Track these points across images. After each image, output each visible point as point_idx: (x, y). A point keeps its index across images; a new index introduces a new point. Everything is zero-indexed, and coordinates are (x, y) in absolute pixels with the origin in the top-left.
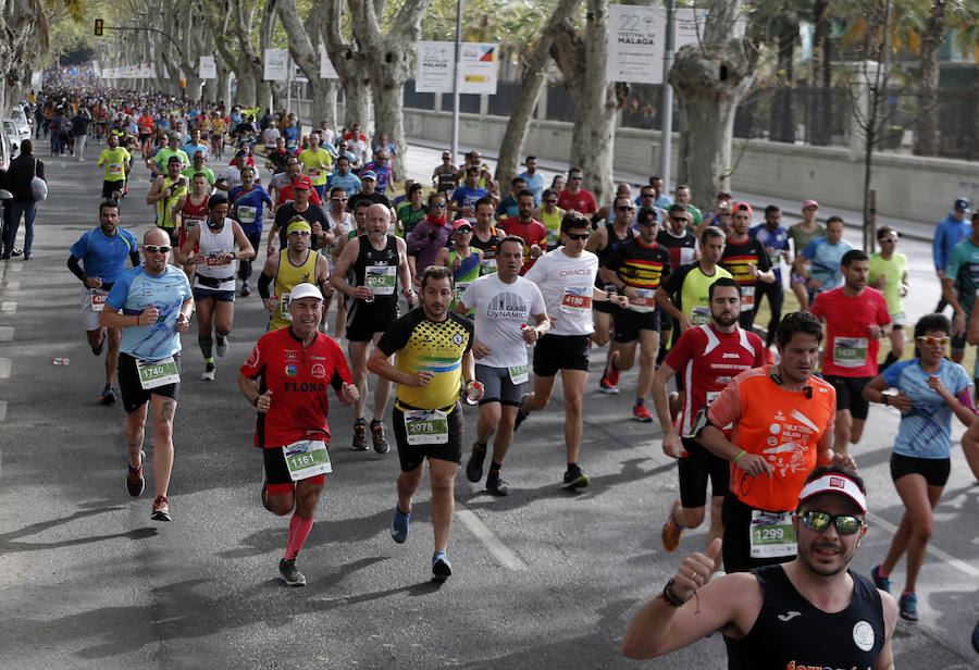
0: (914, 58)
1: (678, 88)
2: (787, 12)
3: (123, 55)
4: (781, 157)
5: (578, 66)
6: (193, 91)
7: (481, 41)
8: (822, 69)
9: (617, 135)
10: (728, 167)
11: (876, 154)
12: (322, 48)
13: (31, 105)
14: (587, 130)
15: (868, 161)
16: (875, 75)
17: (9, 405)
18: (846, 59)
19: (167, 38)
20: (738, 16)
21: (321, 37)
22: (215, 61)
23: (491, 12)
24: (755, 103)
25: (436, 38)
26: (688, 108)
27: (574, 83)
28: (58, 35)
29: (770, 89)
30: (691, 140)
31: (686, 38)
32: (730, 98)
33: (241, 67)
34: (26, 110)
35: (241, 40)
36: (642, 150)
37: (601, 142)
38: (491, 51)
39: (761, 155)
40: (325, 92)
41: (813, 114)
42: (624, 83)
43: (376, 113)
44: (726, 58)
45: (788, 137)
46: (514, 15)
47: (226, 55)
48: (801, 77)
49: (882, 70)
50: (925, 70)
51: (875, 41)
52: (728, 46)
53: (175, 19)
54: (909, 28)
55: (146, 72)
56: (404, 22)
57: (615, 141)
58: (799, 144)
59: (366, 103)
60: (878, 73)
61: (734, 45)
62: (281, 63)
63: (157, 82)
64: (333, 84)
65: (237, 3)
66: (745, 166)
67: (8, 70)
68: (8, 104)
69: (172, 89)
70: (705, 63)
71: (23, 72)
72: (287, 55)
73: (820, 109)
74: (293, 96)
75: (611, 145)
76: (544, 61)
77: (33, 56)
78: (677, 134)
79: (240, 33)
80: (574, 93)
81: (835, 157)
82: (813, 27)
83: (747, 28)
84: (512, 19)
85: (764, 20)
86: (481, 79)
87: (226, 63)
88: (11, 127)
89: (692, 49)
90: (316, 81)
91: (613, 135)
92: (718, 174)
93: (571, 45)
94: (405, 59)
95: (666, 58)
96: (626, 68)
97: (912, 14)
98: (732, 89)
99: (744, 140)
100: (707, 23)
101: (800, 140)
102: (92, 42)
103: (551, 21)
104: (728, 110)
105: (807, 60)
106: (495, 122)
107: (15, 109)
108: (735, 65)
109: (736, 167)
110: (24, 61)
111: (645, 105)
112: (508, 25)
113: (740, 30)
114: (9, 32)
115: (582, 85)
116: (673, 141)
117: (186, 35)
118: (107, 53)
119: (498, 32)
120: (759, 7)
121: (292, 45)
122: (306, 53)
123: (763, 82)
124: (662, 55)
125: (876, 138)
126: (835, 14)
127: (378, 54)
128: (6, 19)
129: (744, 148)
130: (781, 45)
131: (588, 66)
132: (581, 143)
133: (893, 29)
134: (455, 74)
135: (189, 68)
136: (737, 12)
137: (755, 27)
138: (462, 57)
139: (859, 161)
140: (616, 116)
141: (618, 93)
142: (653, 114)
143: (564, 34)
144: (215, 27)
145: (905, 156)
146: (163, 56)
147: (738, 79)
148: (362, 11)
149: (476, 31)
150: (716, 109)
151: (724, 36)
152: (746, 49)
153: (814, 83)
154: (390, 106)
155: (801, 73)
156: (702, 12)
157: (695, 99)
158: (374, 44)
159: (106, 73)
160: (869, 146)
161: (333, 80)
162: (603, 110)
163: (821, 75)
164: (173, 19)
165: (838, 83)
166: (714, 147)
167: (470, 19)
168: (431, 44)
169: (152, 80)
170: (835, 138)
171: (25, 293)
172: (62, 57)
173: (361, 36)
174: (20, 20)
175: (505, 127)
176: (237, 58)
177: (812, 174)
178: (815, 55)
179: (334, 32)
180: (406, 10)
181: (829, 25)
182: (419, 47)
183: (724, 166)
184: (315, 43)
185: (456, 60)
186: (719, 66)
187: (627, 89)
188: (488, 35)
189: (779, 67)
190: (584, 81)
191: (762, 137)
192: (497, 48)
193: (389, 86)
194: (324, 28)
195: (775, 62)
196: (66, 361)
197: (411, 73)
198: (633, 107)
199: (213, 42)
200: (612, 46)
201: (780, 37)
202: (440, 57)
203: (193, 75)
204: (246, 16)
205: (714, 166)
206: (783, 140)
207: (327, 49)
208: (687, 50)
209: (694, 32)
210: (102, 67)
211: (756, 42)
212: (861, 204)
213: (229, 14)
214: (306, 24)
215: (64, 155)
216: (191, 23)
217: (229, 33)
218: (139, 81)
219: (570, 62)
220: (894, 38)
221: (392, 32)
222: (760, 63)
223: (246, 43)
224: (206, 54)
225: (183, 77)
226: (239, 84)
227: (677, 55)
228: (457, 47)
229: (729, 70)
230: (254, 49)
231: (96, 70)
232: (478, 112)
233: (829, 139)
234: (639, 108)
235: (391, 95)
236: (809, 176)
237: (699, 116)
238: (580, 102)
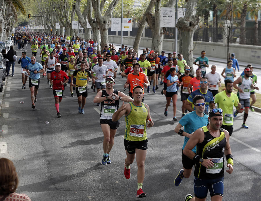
0: (239, 19)
1: (179, 28)
2: (206, 8)
3: (36, 23)
4: (206, 46)
5: (153, 23)
6: (54, 32)
7: (128, 17)
8: (215, 23)
9: (163, 41)
10: (192, 48)
11: (230, 44)
12: (87, 20)
13: (12, 37)
14: (155, 40)
15: (228, 46)
16: (229, 24)
17: (9, 114)
18: (222, 20)
19: (47, 18)
20: (194, 10)
21: (87, 17)
22: (60, 24)
23: (130, 10)
24: (199, 32)
25: (116, 17)
26: (181, 33)
27: (152, 28)
28: (19, 18)
29: (202, 28)
30: (182, 41)
31: (180, 15)
32: (192, 31)
33: (66, 26)
34: (11, 38)
35: (66, 19)
36: (170, 44)
37: (159, 43)
38: (130, 20)
39: (200, 45)
40: (88, 31)
41: (213, 34)
42: (165, 27)
43: (101, 37)
44: (191, 20)
45: (207, 40)
46: (136, 11)
47: (62, 23)
48: (210, 25)
49: (231, 23)
50: (242, 23)
51: (229, 15)
52: (191, 17)
53: (49, 14)
54: (237, 12)
55: (42, 27)
56: (108, 13)
57: (163, 42)
58: (210, 42)
59: (99, 34)
60: (230, 23)
61: (193, 17)
62: (77, 24)
63: (45, 30)
64: (90, 29)
65: (65, 9)
66: (197, 48)
67: (6, 28)
68: (7, 37)
69: (49, 32)
70: (186, 22)
71: (10, 28)
72: (78, 22)
73: (215, 33)
74: (80, 33)
75: (162, 43)
76: (144, 22)
77: (13, 24)
78: (179, 40)
79: (66, 17)
80: (152, 30)
81: (219, 45)
82: (213, 12)
83: (196, 13)
84: (136, 12)
85: (200, 10)
86: (128, 27)
87: (62, 25)
88: (8, 43)
89: (182, 18)
90: (85, 29)
91: (162, 41)
92: (190, 50)
93: (151, 18)
94: (108, 22)
95: (175, 21)
96: (165, 24)
97: (238, 8)
98: (192, 28)
99: (196, 41)
100: (186, 12)
101: (210, 41)
102: (28, 20)
103: (146, 12)
104: (192, 34)
105: (212, 20)
106: (132, 38)
107: (9, 38)
108: (193, 22)
109: (194, 48)
110: (10, 25)
111: (170, 33)
112: (135, 13)
113: (194, 13)
114: (6, 18)
115: (154, 28)
116: (178, 42)
117: (52, 18)
118: (32, 23)
119: (132, 15)
120: (199, 7)
121: (79, 20)
122: (83, 22)
123: (201, 26)
124: (175, 20)
125: (230, 40)
126: (219, 8)
127: (102, 21)
128: (6, 15)
129: (196, 43)
130: (205, 17)
131: (155, 23)
132: (154, 43)
133: (234, 12)
134: (121, 26)
135: (53, 26)
136: (193, 8)
137: (198, 12)
138: (123, 22)
139: (225, 46)
140: (163, 36)
141: (163, 30)
142: (172, 35)
143: (149, 15)
144: (59, 15)
145: (237, 44)
146: (46, 23)
147: (194, 26)
148: (97, 10)
149: (126, 15)
150: (189, 34)
151: (190, 15)
152: (196, 18)
153: (214, 26)
154: (105, 34)
155: (210, 24)
156: (184, 9)
157: (183, 31)
158: (100, 19)
159: (32, 28)
160: (228, 42)
161: (90, 28)
162: (160, 34)
163: (215, 24)
164: (48, 14)
165: (220, 26)
166: (188, 43)
167: (125, 12)
168: (115, 18)
169: (43, 29)
170: (219, 40)
171: (12, 85)
172: (20, 24)
173: (97, 17)
174: (9, 15)
175: (134, 39)
176: (65, 23)
177: (214, 50)
178: (214, 19)
179: (90, 16)
180: (108, 10)
181: (217, 11)
182: (112, 19)
183: (191, 48)
184: (85, 19)
185: (122, 22)
186: (189, 22)
187: (166, 29)
188: (129, 16)
189: (204, 22)
190: (155, 27)
191: (200, 40)
192: (132, 19)
193: (104, 30)
194: (87, 15)
195: (203, 21)
196: (24, 102)
197: (110, 26)
198: (167, 33)
199: (59, 19)
200: (162, 18)
201: (205, 14)
202: (117, 22)
203: (54, 28)
204: (67, 12)
205: (188, 48)
206: (206, 41)
207: (88, 20)
208: (181, 18)
209: (183, 14)
210: (30, 26)
211: (198, 16)
212: (227, 57)
213: (63, 12)
214: (82, 14)
215: (21, 49)
216: (53, 14)
217: (63, 17)
218: (40, 30)
219: (151, 22)
220: (234, 14)
221: (105, 16)
222: (199, 21)
223: (67, 19)
224: (57, 22)
225: (51, 29)
226: (66, 30)
227: (178, 20)
228: (122, 19)
229: (192, 23)
230: (70, 21)
231: (29, 27)
232: (127, 36)
233: (218, 40)
234: (169, 34)
235: (105, 32)
236: (213, 50)
237: (184, 35)
238: (154, 33)
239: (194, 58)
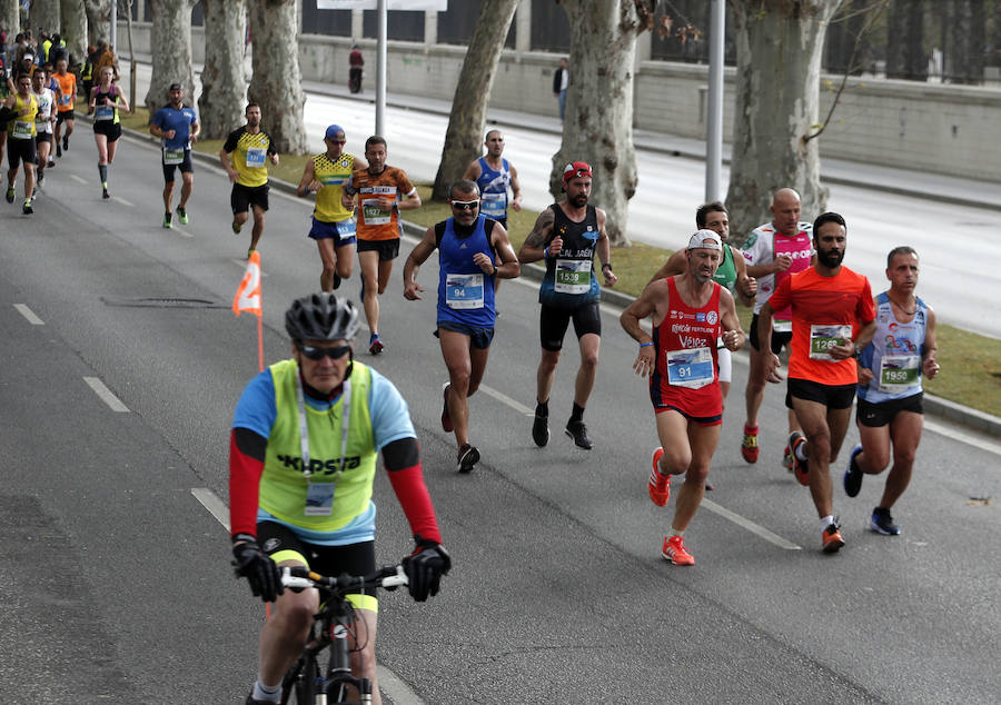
4: (907, 104)
9: (641, 72)
10: (815, 121)
14: (590, 66)
26: (749, 30)
30: (756, 79)
32: (816, 12)
36: (681, 97)
37: (613, 85)
39: (872, 100)
41: (953, 32)
45: (917, 71)
57: (636, 83)
58: (934, 82)
66: (842, 119)
73: (966, 26)
74: (120, 17)
75: (628, 90)
78: (734, 70)
81: (987, 102)
91: (632, 73)
92: (800, 133)
99: (838, 78)
101: (936, 75)
104: (814, 30)
106: (448, 54)
109: (827, 121)
111: (682, 24)
116: (728, 81)
129: (841, 89)
132: (582, 87)
140: (638, 43)
141: (639, 7)
142: (696, 38)
150: (795, 30)
154: (277, 31)
157: (761, 14)
162: (616, 34)
166: (792, 89)
175: (462, 62)
177: (955, 129)
183: (809, 120)
191: (873, 71)
198: (664, 28)
205: (792, 120)
206: (908, 77)
232: (422, 39)
233: (982, 72)
234: (673, 29)
235: (278, 15)
236: (949, 132)
237: (768, 41)
238: (578, 23)
239: (824, 179)
